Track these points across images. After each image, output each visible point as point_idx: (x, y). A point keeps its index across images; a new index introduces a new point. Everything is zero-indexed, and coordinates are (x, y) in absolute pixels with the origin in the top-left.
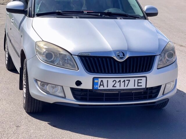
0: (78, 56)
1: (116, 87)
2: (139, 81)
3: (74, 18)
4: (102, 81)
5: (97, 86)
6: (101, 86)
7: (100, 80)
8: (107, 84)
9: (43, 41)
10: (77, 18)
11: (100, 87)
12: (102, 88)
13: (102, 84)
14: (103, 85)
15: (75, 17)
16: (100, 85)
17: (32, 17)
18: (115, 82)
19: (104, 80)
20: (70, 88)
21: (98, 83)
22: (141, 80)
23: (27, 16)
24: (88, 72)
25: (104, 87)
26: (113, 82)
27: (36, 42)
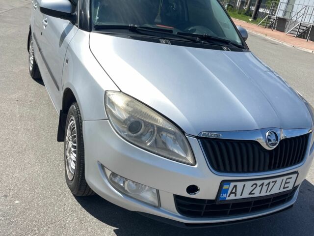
0: (197, 137)
1: (254, 194)
2: (288, 181)
3: (163, 43)
4: (235, 186)
5: (224, 195)
6: (232, 195)
7: (232, 184)
8: (243, 191)
9: (121, 91)
10: (167, 43)
11: (229, 196)
12: (232, 197)
13: (234, 191)
14: (235, 193)
15: (164, 41)
16: (231, 193)
17: (87, 30)
18: (255, 186)
19: (238, 184)
20: (174, 195)
21: (227, 190)
22: (291, 178)
23: (77, 26)
24: (213, 171)
25: (235, 196)
26: (252, 186)
27: (106, 92)
